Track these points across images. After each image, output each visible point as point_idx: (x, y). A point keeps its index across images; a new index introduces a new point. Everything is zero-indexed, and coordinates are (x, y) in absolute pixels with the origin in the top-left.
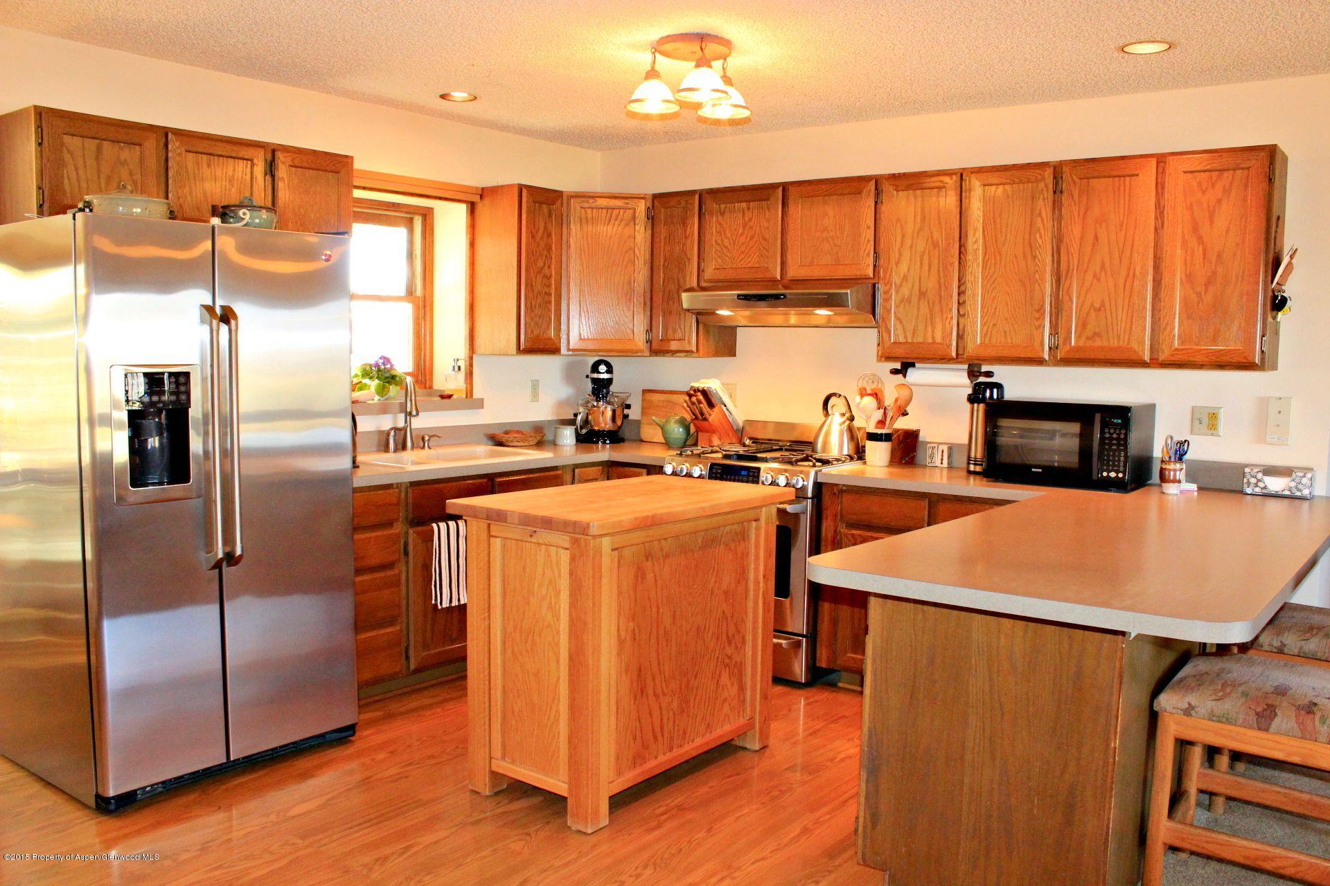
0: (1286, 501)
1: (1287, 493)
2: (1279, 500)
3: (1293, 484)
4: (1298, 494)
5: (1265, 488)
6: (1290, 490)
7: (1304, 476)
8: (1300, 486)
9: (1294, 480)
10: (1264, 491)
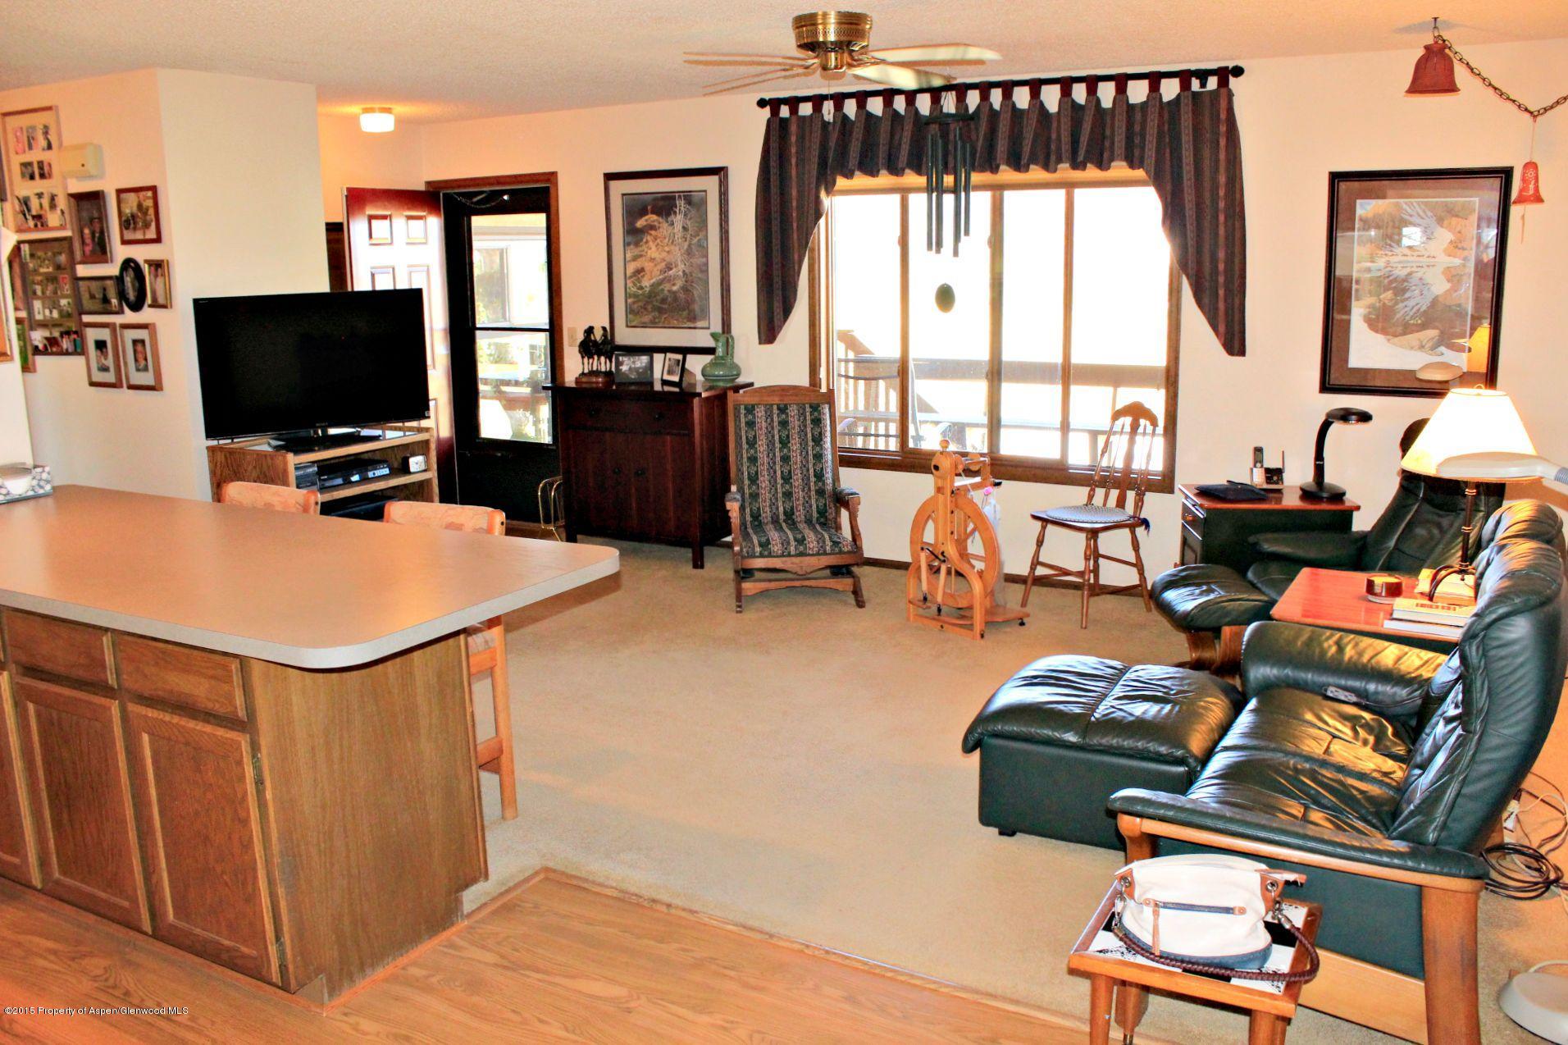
0: (32, 503)
1: (31, 493)
2: (24, 503)
3: (35, 482)
4: (41, 491)
5: (8, 494)
6: (33, 490)
7: (44, 471)
8: (42, 483)
9: (34, 478)
10: (8, 498)
